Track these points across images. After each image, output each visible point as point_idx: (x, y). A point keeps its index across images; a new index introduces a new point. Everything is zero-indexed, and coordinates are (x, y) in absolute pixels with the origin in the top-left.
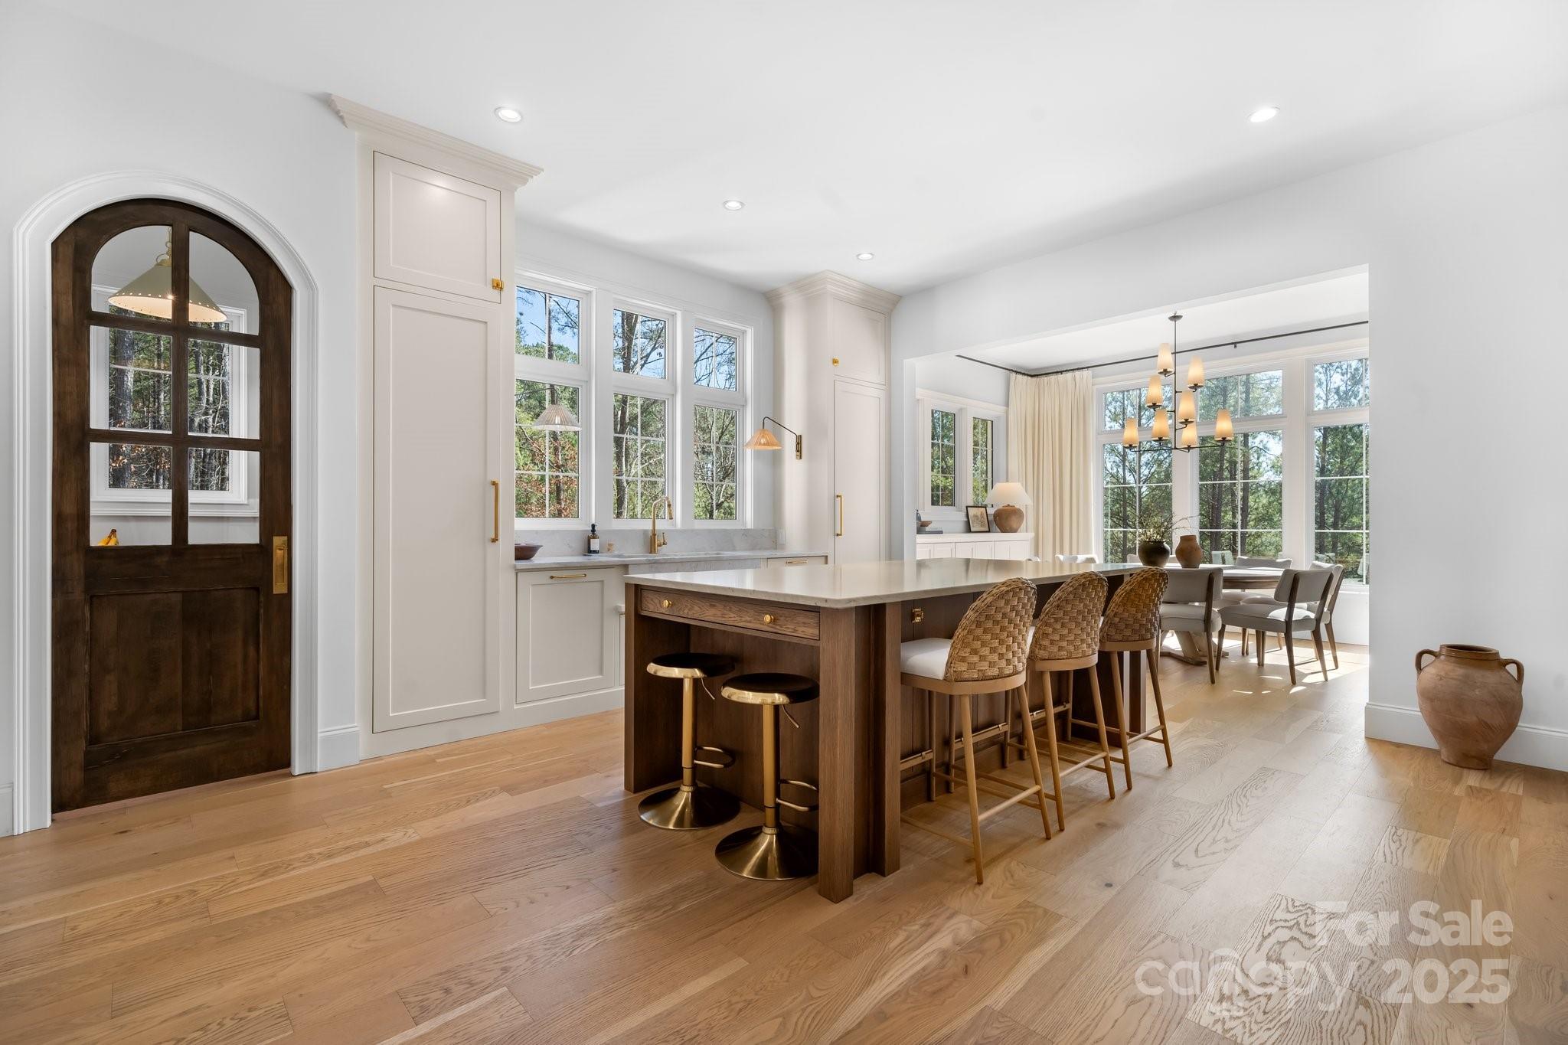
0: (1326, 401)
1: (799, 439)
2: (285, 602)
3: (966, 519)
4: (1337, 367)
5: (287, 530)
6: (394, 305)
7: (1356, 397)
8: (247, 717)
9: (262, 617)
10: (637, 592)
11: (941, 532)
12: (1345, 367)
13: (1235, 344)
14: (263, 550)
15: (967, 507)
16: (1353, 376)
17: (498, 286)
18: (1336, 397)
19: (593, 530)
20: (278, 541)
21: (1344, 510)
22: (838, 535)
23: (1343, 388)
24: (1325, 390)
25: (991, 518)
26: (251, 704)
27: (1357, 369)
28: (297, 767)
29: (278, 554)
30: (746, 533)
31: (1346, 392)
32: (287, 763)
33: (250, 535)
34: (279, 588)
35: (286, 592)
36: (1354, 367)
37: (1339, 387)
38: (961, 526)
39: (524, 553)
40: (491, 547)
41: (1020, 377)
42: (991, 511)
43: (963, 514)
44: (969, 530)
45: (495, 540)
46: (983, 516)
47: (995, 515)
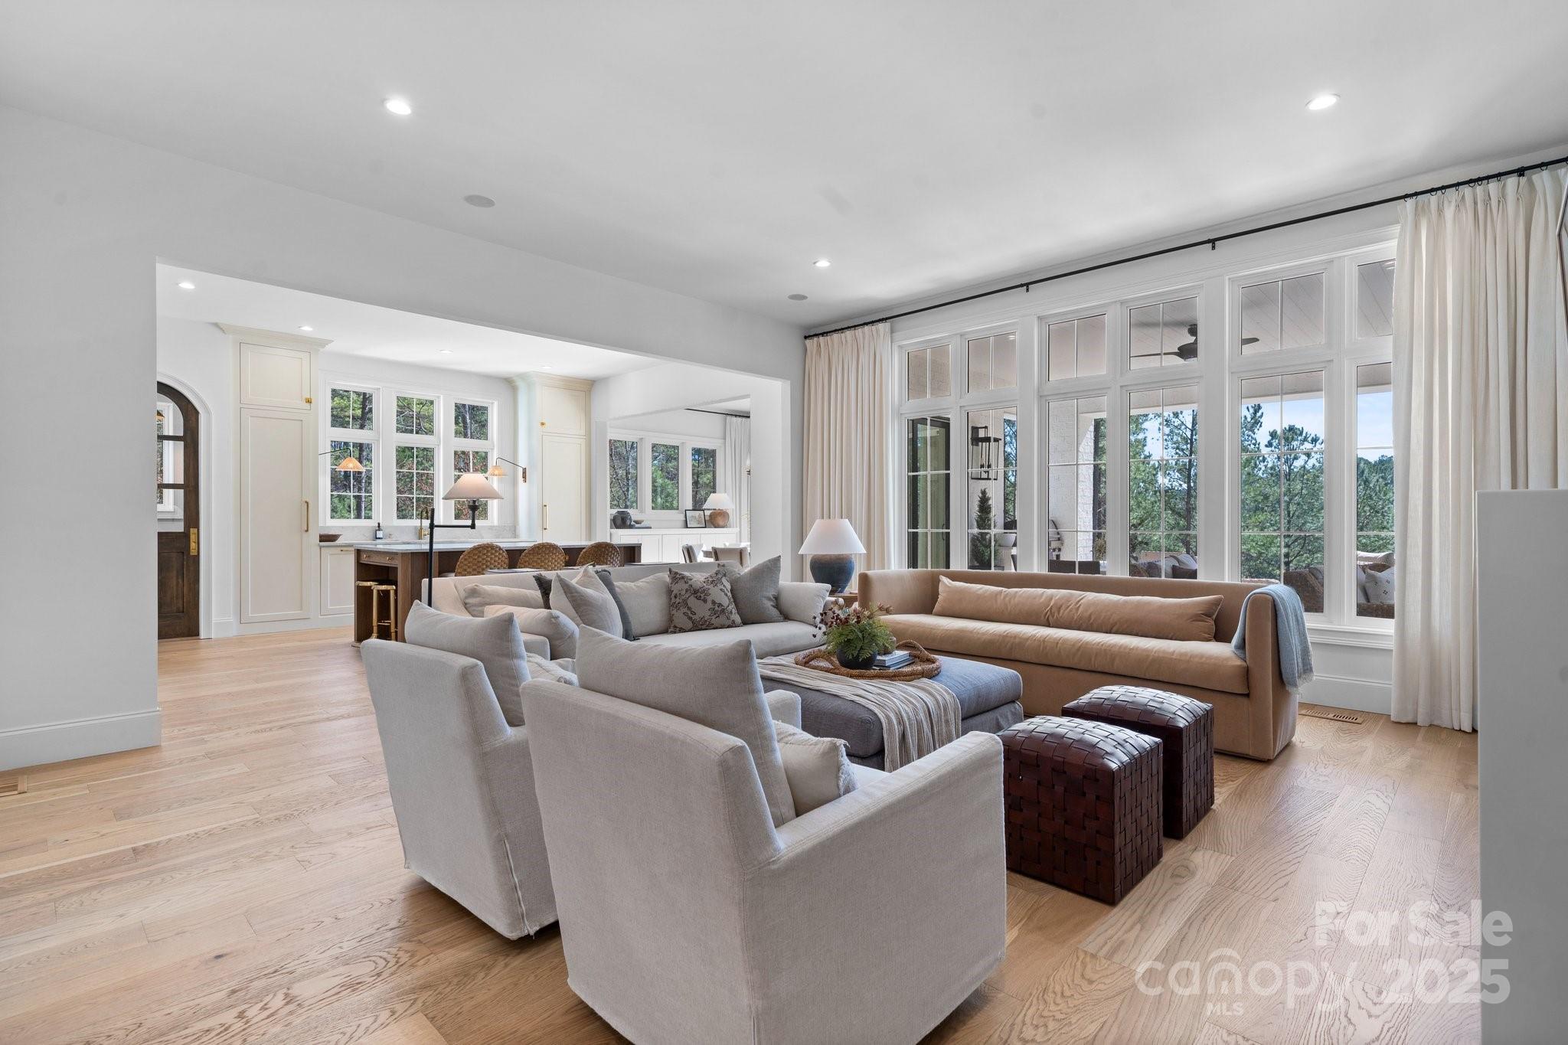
1: (524, 470)
2: (196, 559)
3: (684, 519)
5: (197, 526)
6: (251, 416)
8: (178, 611)
9: (185, 566)
10: (359, 552)
11: (651, 528)
14: (185, 535)
15: (685, 511)
17: (309, 401)
19: (379, 526)
20: (193, 531)
22: (545, 529)
25: (707, 518)
26: (181, 606)
28: (203, 634)
29: (193, 537)
30: (491, 528)
32: (198, 634)
33: (179, 528)
34: (193, 552)
35: (196, 554)
38: (682, 523)
39: (327, 538)
40: (305, 535)
41: (734, 418)
42: (708, 513)
43: (683, 516)
44: (686, 526)
45: (307, 531)
46: (700, 516)
47: (710, 516)
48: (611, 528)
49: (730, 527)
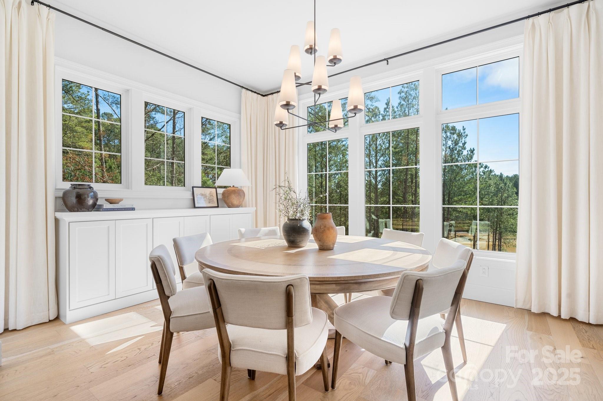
0: (446, 151)
3: (192, 197)
4: (450, 138)
7: (456, 150)
12: (452, 138)
13: (386, 60)
15: (193, 187)
16: (455, 142)
18: (449, 150)
21: (452, 195)
23: (451, 147)
24: (445, 147)
25: (220, 197)
27: (456, 139)
31: (452, 148)
36: (455, 138)
37: (450, 146)
38: (189, 203)
41: (251, 93)
42: (220, 191)
43: (190, 193)
44: (195, 207)
46: (211, 195)
47: (223, 194)
48: (56, 210)
49: (245, 207)
